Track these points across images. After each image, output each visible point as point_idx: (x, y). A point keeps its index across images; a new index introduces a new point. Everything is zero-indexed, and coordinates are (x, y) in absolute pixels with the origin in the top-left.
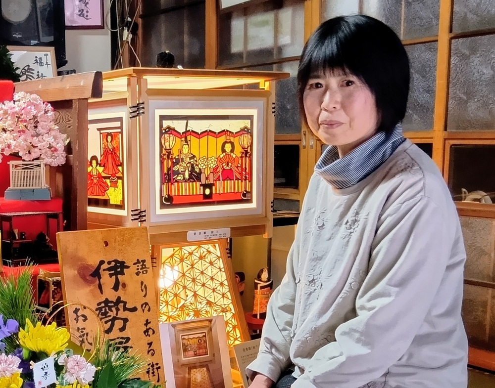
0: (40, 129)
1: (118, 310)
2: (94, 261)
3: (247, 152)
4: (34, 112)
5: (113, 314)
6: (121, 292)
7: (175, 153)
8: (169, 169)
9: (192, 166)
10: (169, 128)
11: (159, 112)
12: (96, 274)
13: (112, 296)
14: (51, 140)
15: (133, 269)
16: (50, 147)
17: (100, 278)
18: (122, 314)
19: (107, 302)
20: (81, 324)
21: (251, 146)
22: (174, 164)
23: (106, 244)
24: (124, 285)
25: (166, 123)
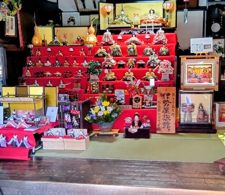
0: (168, 67)
1: (167, 102)
2: (163, 93)
3: (210, 72)
4: (167, 64)
5: (166, 103)
6: (168, 99)
7: (191, 72)
8: (189, 75)
9: (195, 75)
10: (189, 67)
11: (187, 64)
12: (164, 95)
13: (166, 100)
14: (170, 69)
15: (172, 95)
16: (170, 71)
17: (164, 96)
18: (168, 103)
19: (165, 100)
20: (159, 104)
21: (211, 71)
22: (191, 74)
23: (166, 90)
24: (169, 98)
25: (189, 66)
